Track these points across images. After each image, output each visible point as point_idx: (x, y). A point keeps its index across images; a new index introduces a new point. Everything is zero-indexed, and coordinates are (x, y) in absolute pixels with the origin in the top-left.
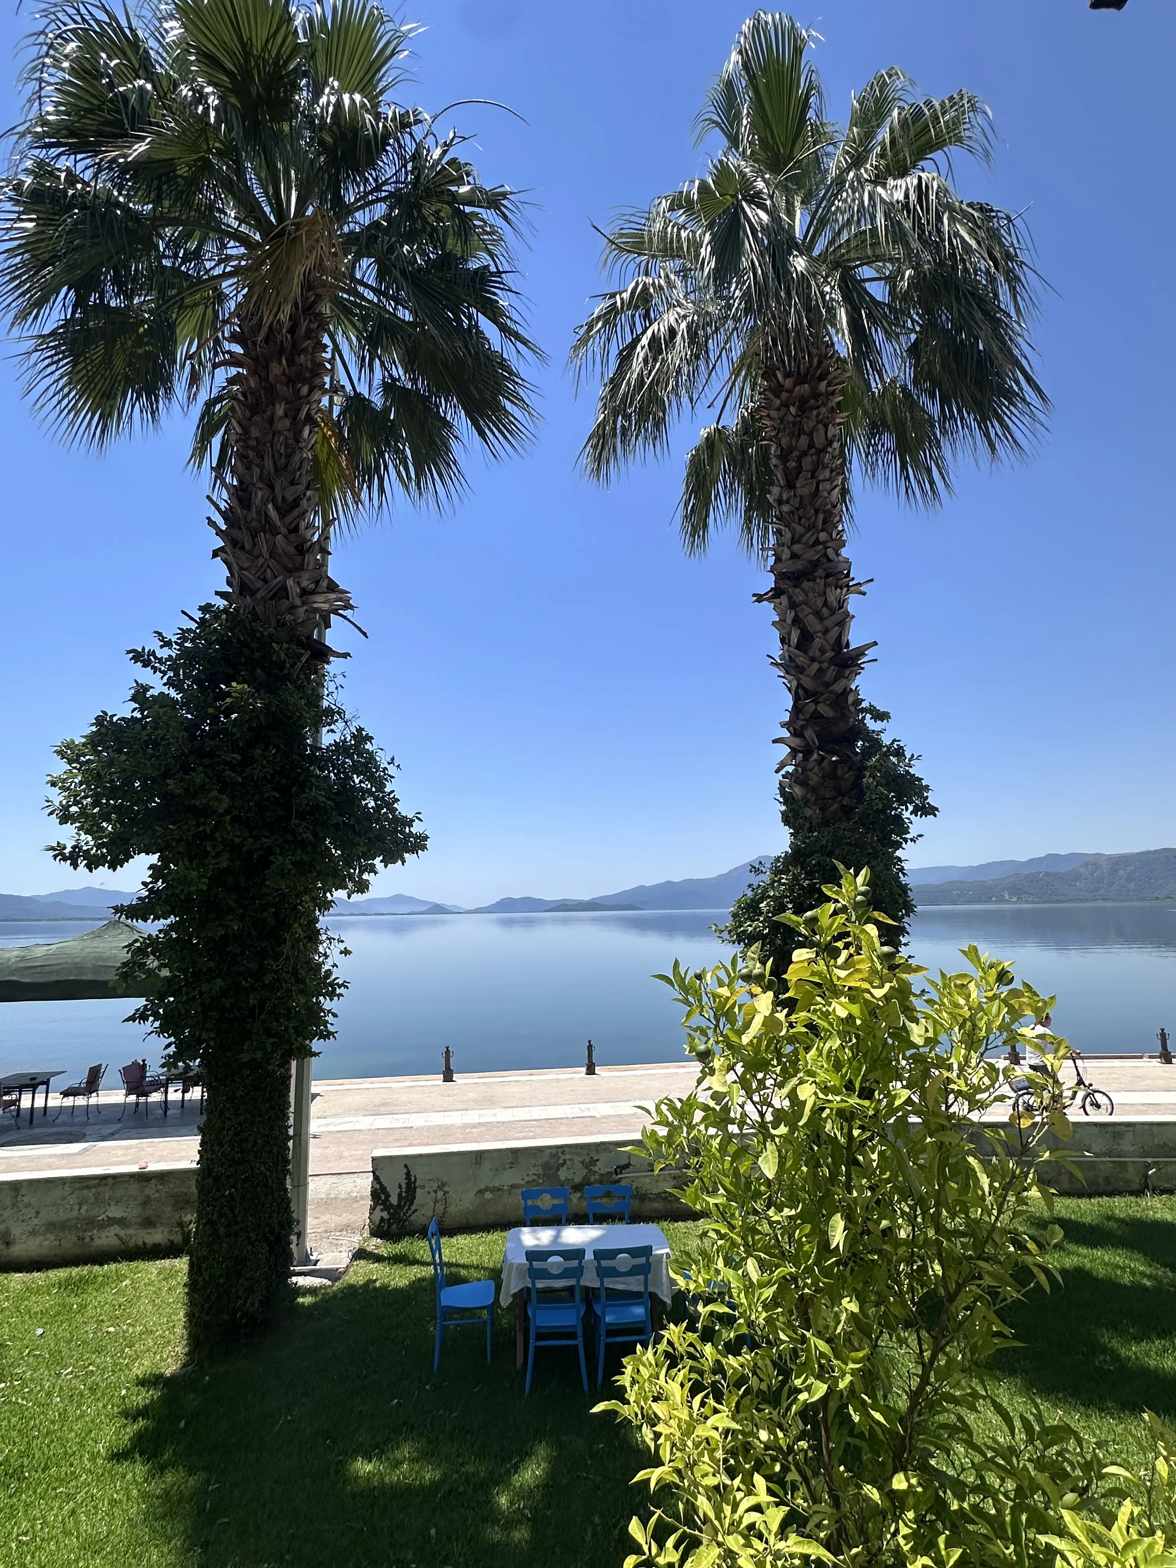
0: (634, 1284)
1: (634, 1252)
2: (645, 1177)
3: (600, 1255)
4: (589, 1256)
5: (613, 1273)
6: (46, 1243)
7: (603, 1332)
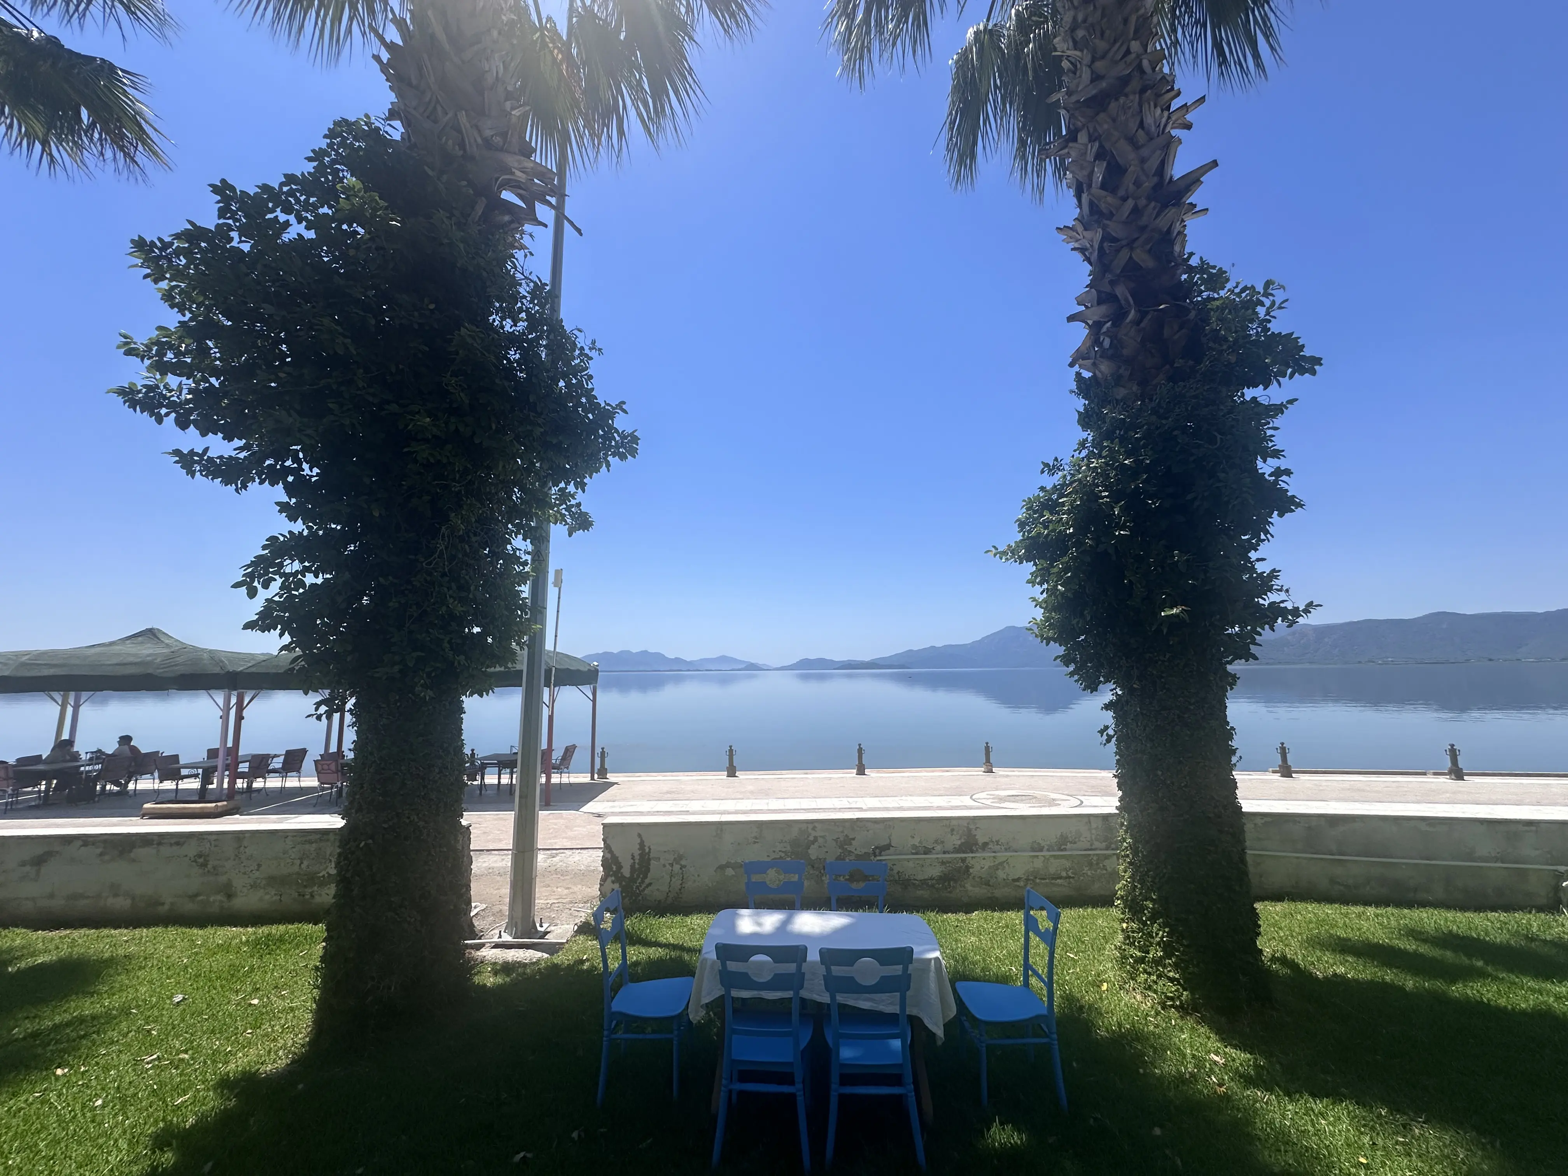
0: (887, 1004)
1: (884, 956)
2: (908, 860)
3: (830, 956)
4: (813, 956)
5: (852, 986)
6: (267, 897)
7: (835, 1078)
